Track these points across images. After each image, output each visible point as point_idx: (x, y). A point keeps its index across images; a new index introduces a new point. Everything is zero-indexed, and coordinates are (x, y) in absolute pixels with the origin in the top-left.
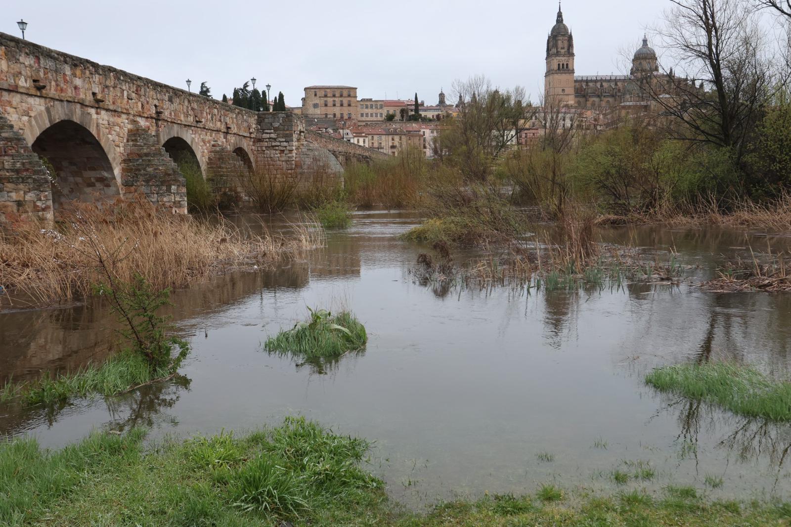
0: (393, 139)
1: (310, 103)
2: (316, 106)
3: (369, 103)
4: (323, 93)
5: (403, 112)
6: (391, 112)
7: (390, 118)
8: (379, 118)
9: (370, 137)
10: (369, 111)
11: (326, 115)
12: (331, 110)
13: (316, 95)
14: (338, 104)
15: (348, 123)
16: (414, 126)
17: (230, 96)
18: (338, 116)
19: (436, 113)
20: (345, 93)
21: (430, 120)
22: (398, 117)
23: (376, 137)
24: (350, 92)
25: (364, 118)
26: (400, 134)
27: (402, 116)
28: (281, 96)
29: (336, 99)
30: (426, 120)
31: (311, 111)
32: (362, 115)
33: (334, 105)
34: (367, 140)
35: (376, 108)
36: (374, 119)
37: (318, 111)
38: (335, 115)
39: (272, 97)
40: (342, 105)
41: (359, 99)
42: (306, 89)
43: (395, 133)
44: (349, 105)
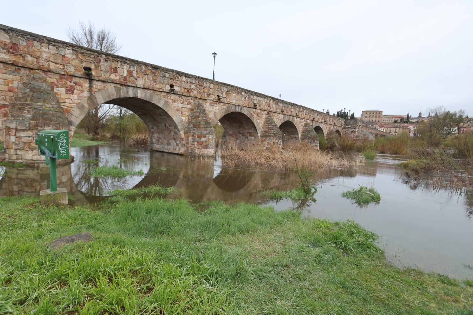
0: (396, 129)
1: (364, 116)
2: (366, 117)
3: (387, 116)
4: (369, 113)
5: (401, 120)
6: (396, 119)
7: (396, 122)
8: (391, 122)
9: (386, 128)
10: (387, 119)
11: (370, 120)
12: (371, 119)
13: (366, 113)
14: (374, 117)
15: (378, 123)
16: (406, 125)
17: (336, 114)
18: (374, 121)
19: (417, 120)
20: (378, 113)
21: (414, 123)
22: (399, 121)
23: (389, 128)
24: (380, 112)
25: (384, 122)
26: (399, 128)
27: (401, 121)
28: (353, 114)
29: (374, 115)
30: (411, 123)
31: (364, 119)
32: (384, 120)
33: (373, 117)
34: (385, 129)
35: (390, 118)
36: (389, 122)
37: (366, 119)
38: (373, 120)
39: (350, 114)
40: (376, 117)
41: (383, 115)
42: (363, 112)
43: (397, 127)
44: (379, 117)
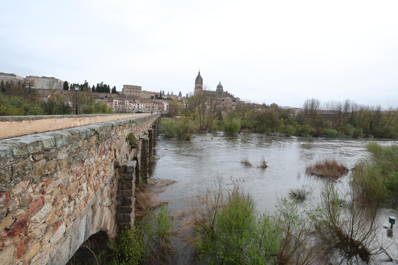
0: (153, 105)
1: (125, 91)
2: (127, 92)
3: (145, 92)
4: (130, 87)
5: (156, 96)
6: (152, 96)
7: (152, 98)
8: (149, 97)
9: (146, 103)
10: (145, 95)
11: (131, 95)
12: (132, 94)
13: (127, 88)
14: (135, 92)
15: (138, 98)
16: (160, 100)
18: (135, 95)
19: (167, 97)
20: (138, 88)
21: (166, 99)
22: (155, 97)
23: (148, 104)
24: (140, 88)
25: (143, 97)
26: (156, 103)
27: (156, 97)
28: (115, 87)
29: (134, 90)
30: (164, 99)
31: (125, 93)
32: (143, 96)
33: (134, 92)
34: (145, 104)
35: (148, 94)
36: (147, 97)
37: (128, 93)
38: (134, 95)
40: (136, 92)
41: (142, 90)
42: (124, 86)
43: (154, 103)
44: (139, 92)
